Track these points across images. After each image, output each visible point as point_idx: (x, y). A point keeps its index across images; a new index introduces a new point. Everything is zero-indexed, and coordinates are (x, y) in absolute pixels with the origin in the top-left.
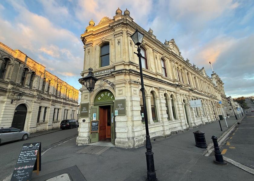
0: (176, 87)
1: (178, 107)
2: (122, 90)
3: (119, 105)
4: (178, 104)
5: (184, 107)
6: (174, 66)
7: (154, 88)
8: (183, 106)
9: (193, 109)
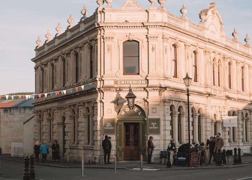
0: (207, 97)
1: (206, 127)
2: (156, 108)
3: (152, 124)
4: (206, 122)
5: (213, 126)
6: (208, 62)
7: (182, 103)
8: (212, 124)
9: (227, 129)
